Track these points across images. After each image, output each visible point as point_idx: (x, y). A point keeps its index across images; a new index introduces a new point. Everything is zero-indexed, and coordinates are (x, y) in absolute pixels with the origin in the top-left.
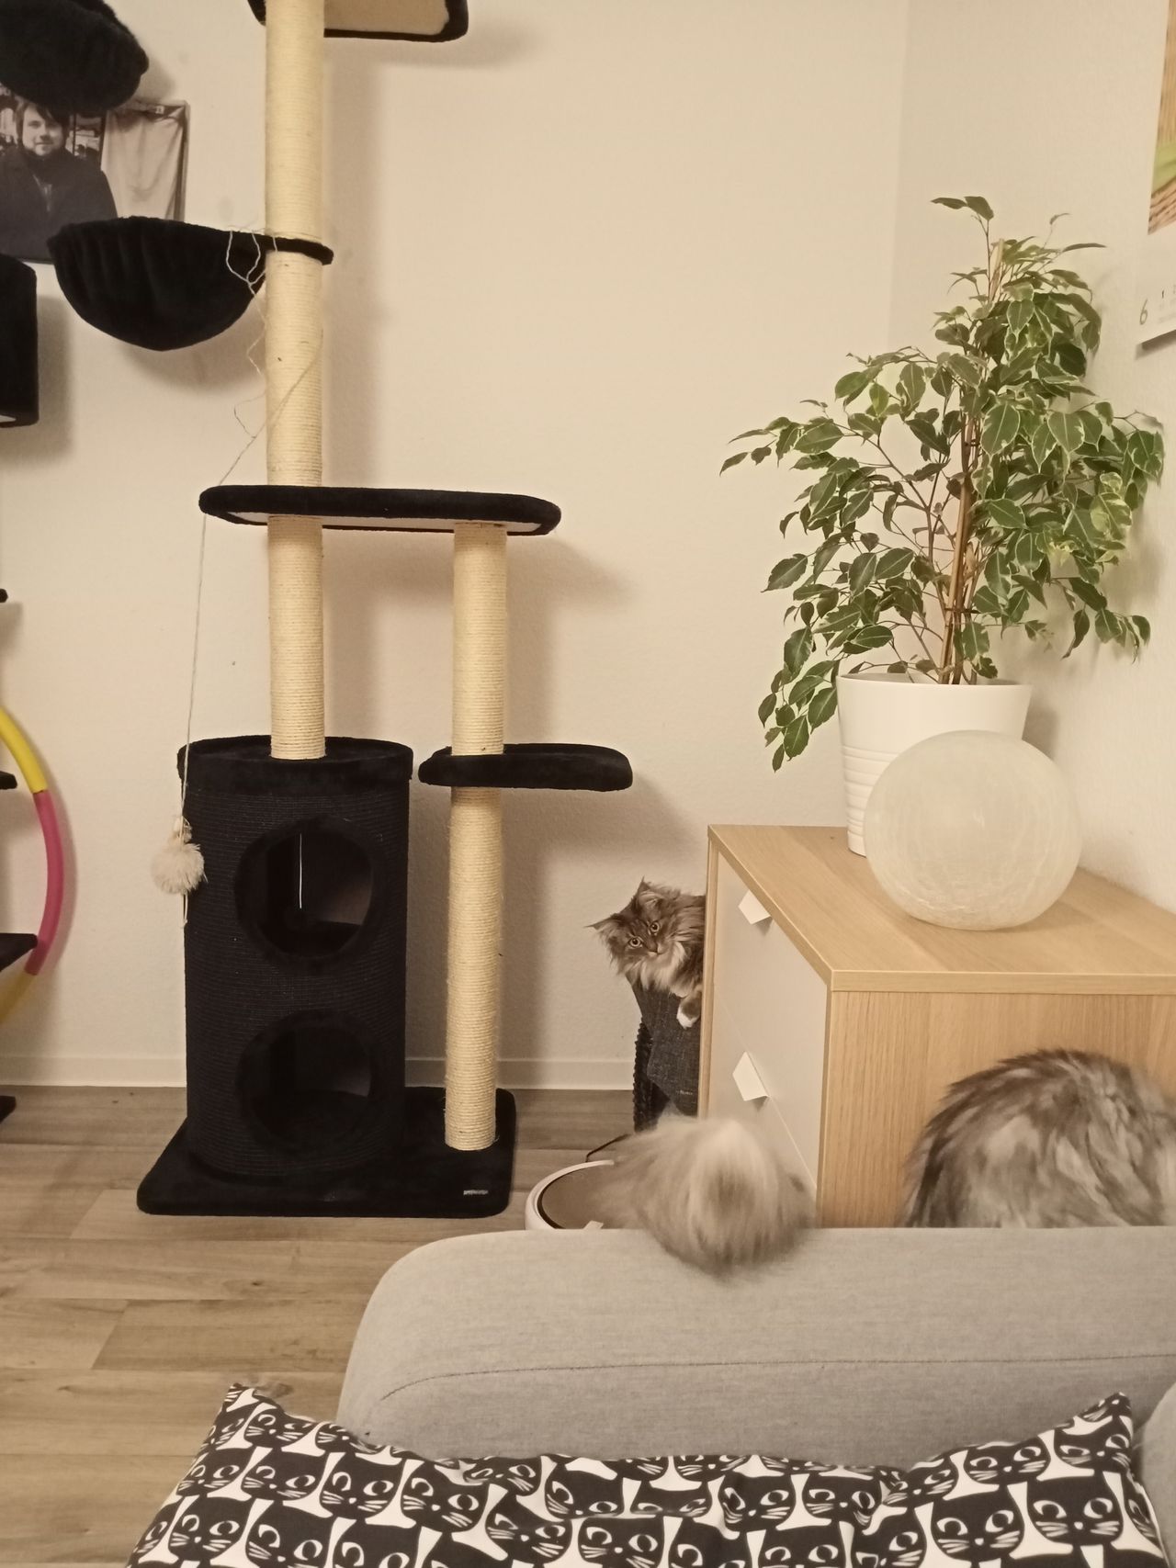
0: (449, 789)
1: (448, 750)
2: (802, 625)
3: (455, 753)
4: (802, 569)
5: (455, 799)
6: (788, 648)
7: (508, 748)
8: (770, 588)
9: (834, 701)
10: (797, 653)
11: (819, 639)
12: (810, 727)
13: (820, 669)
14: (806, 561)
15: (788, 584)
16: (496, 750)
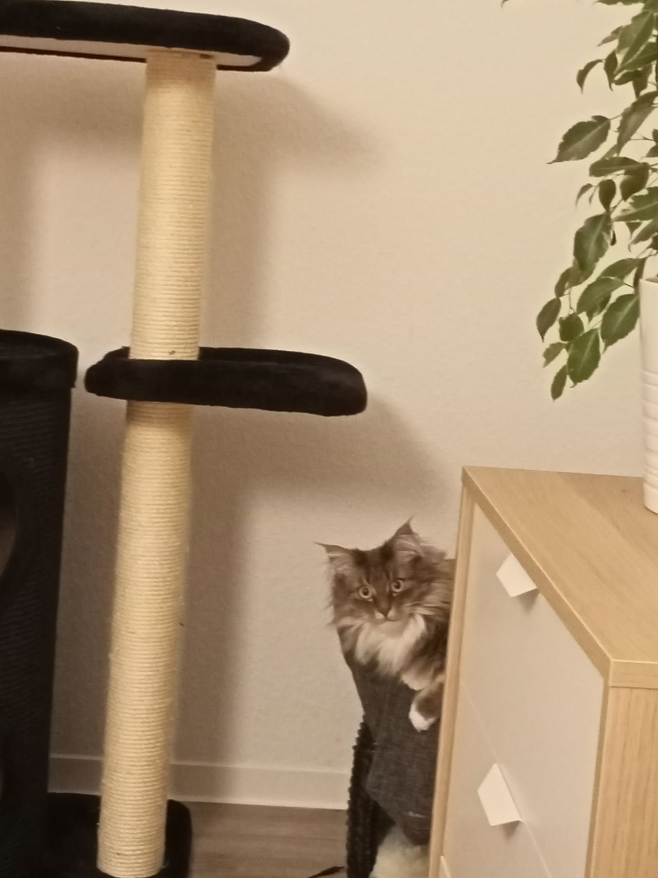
0: (122, 403)
1: (125, 351)
2: (599, 210)
3: (134, 355)
4: (603, 137)
5: (131, 417)
6: (580, 238)
7: (205, 353)
8: (560, 159)
9: (635, 313)
10: (591, 246)
11: (620, 229)
12: (602, 344)
13: (619, 269)
14: (608, 127)
15: (582, 155)
16: (188, 354)
